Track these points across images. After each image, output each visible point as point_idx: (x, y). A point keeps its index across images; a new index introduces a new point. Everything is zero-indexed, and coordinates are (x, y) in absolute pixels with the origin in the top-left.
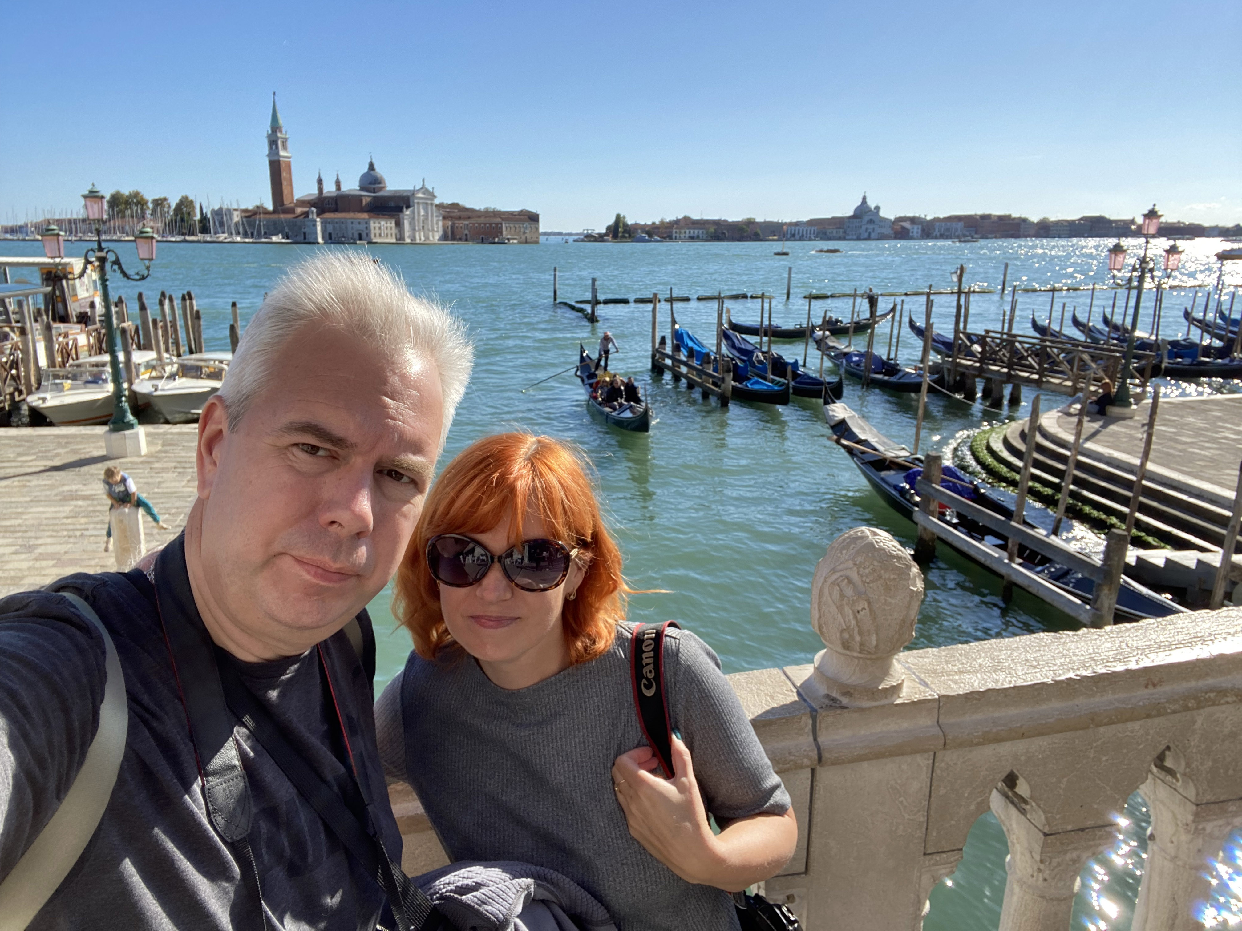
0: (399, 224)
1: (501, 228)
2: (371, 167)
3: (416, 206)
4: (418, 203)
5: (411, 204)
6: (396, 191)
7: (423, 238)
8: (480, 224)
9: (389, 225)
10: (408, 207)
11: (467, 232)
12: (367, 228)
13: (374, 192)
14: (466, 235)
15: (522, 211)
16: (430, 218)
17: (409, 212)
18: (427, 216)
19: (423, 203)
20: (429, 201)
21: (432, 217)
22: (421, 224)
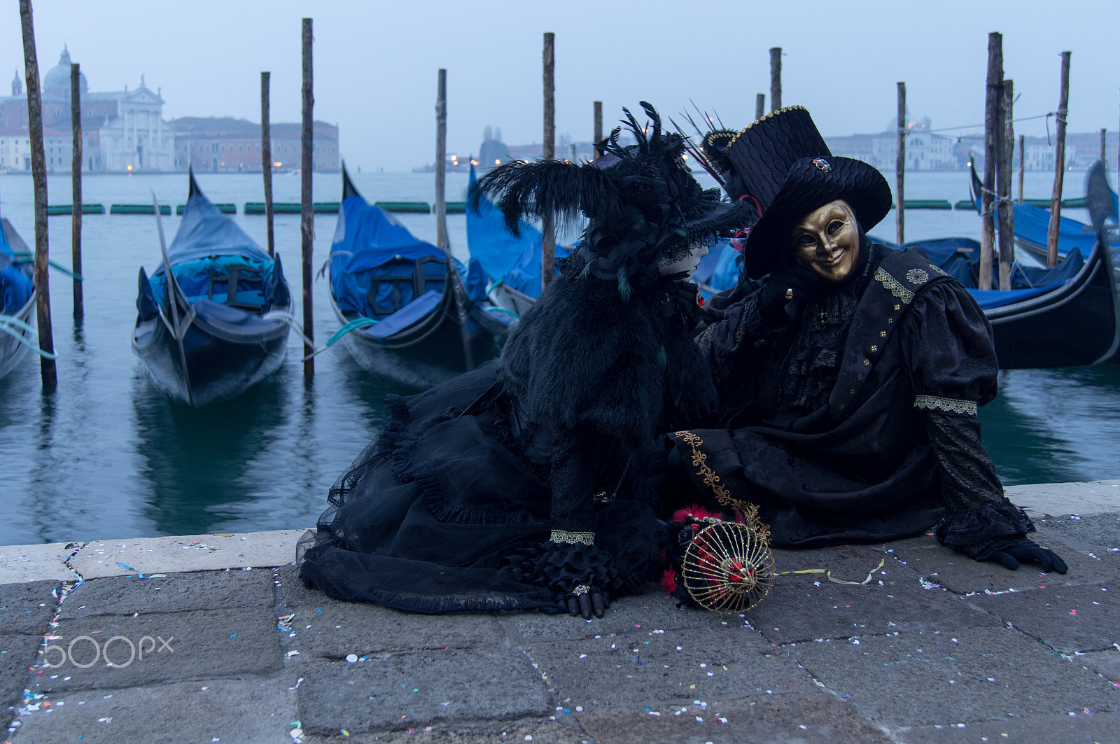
3: (127, 117)
4: (132, 111)
5: (120, 113)
8: (236, 144)
10: (113, 117)
11: (215, 155)
14: (215, 161)
16: (151, 135)
17: (117, 124)
18: (147, 131)
19: (142, 111)
20: (152, 109)
21: (155, 131)
22: (136, 144)
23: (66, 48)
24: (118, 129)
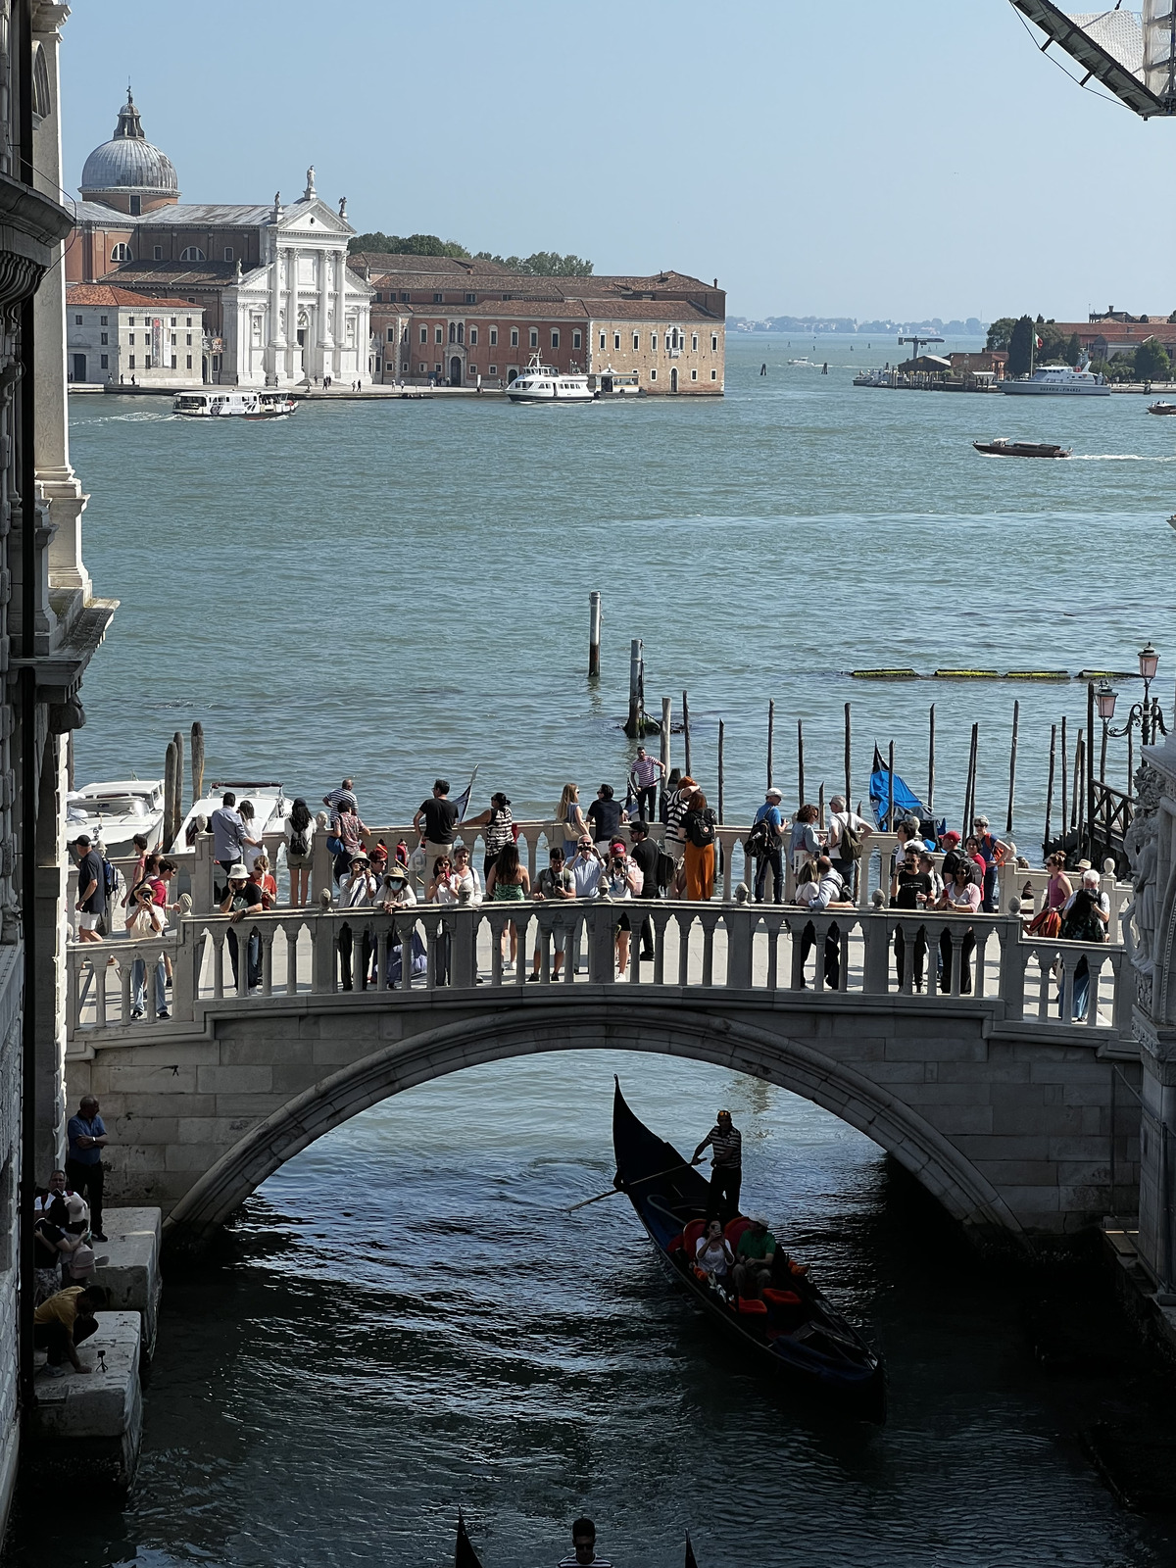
0: (218, 324)
1: (582, 341)
2: (128, 125)
3: (280, 266)
4: (289, 251)
5: (266, 253)
6: (211, 208)
7: (300, 376)
8: (505, 326)
9: (181, 328)
10: (253, 263)
11: (456, 351)
12: (105, 342)
13: (136, 212)
14: (456, 362)
15: (662, 278)
16: (329, 305)
17: (258, 281)
18: (319, 297)
19: (306, 252)
20: (327, 246)
21: (335, 297)
22: (297, 328)
23: (130, 100)
24: (261, 293)
